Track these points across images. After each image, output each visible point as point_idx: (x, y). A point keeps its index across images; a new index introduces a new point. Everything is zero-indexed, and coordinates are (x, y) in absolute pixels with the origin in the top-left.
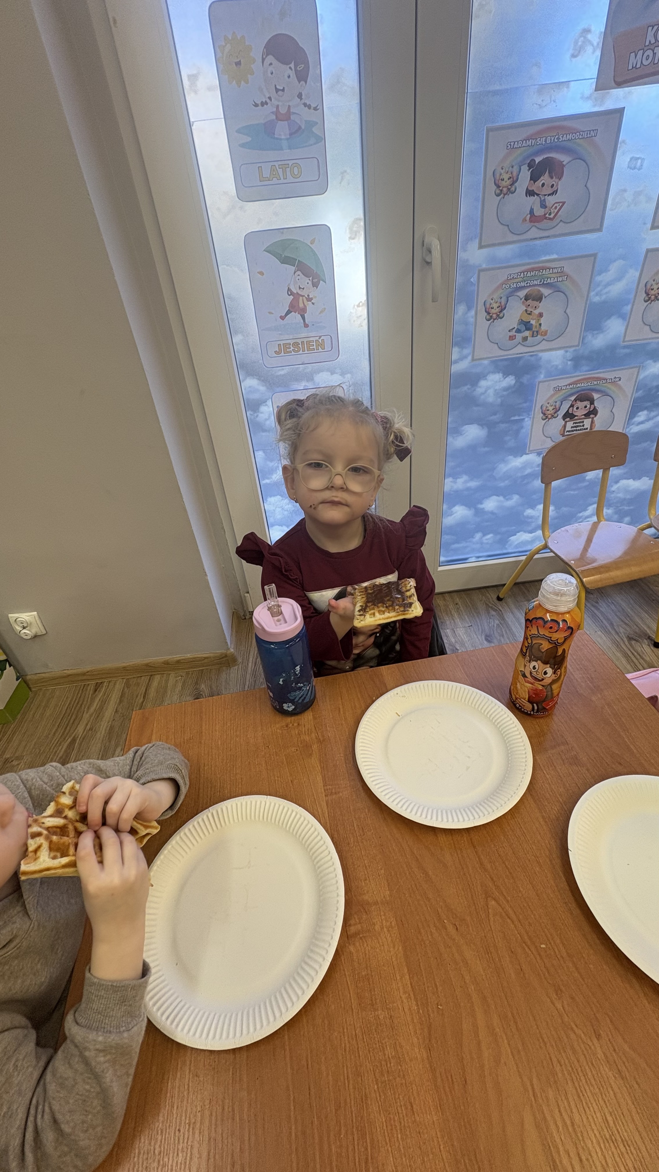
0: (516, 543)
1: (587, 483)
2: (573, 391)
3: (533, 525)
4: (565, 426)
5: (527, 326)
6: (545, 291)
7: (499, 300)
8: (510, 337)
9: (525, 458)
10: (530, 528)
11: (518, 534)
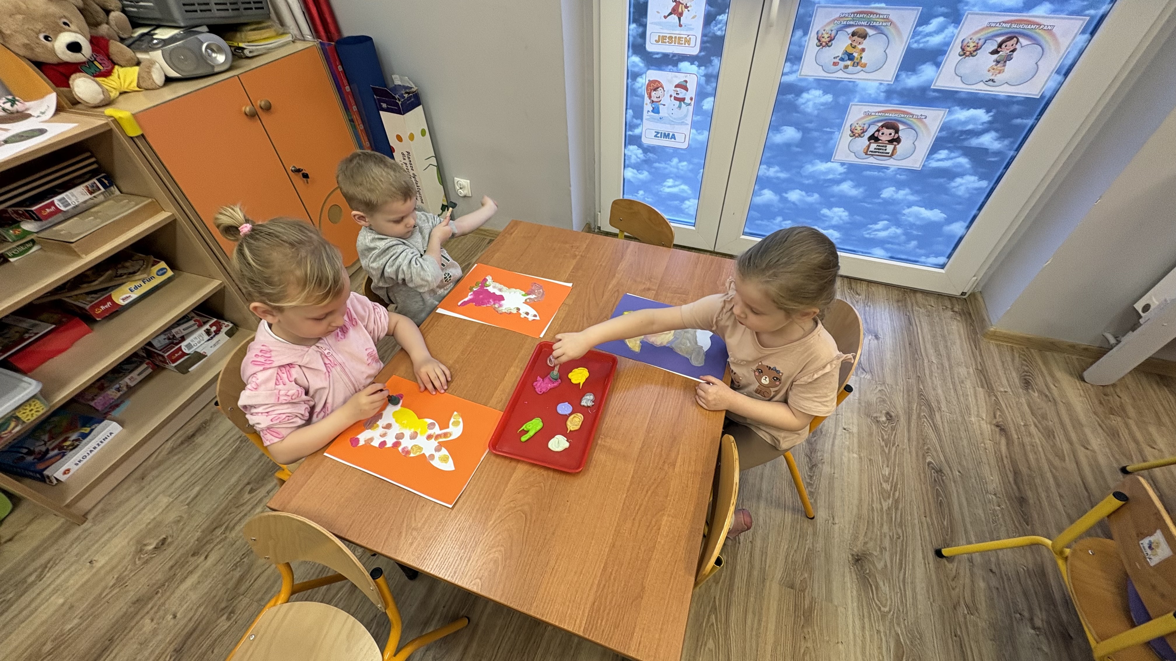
5: (851, 57)
7: (830, 32)
8: (834, 63)
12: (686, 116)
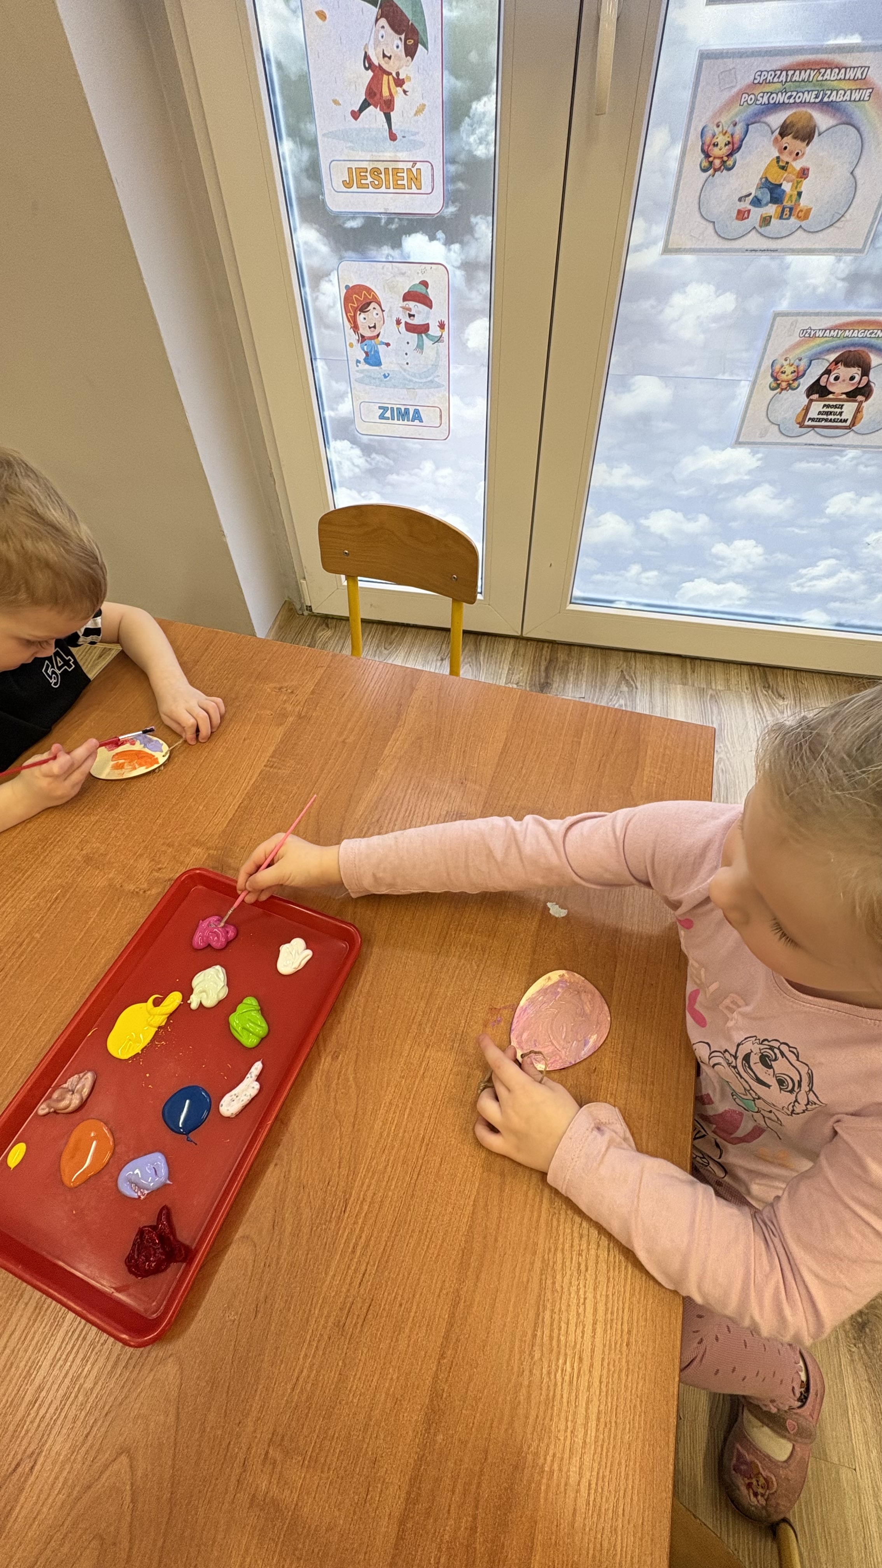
2: (834, 343)
3: (724, 572)
4: (807, 409)
5: (776, 194)
6: (822, 121)
7: (730, 130)
8: (739, 212)
12: (435, 366)
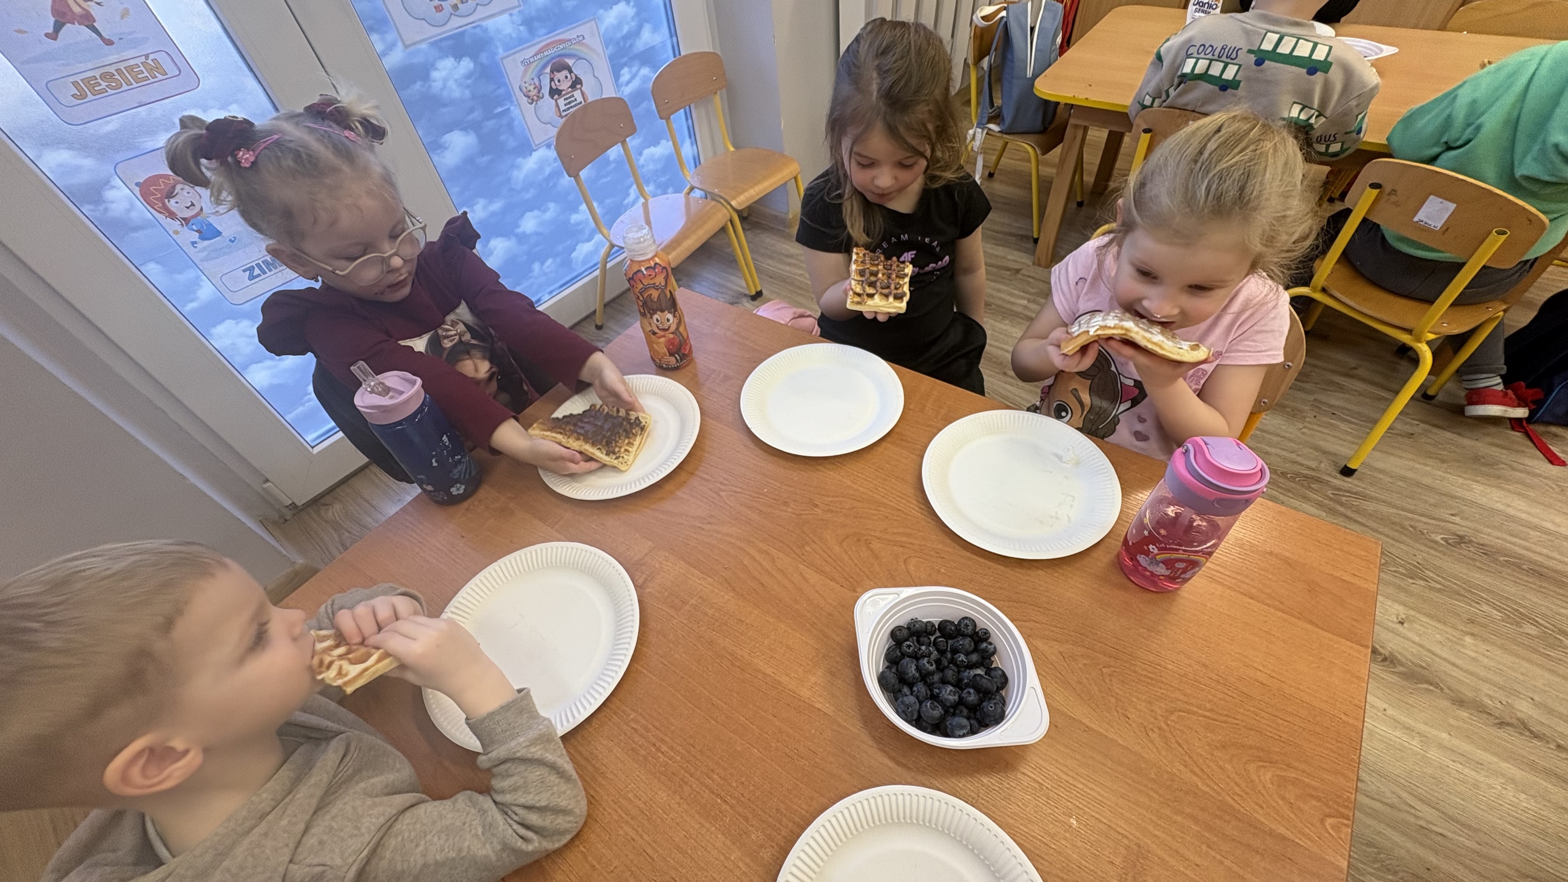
0: (581, 258)
1: (613, 165)
3: (587, 232)
4: (557, 106)
8: (436, 8)
9: (536, 155)
10: (586, 235)
11: (578, 247)
